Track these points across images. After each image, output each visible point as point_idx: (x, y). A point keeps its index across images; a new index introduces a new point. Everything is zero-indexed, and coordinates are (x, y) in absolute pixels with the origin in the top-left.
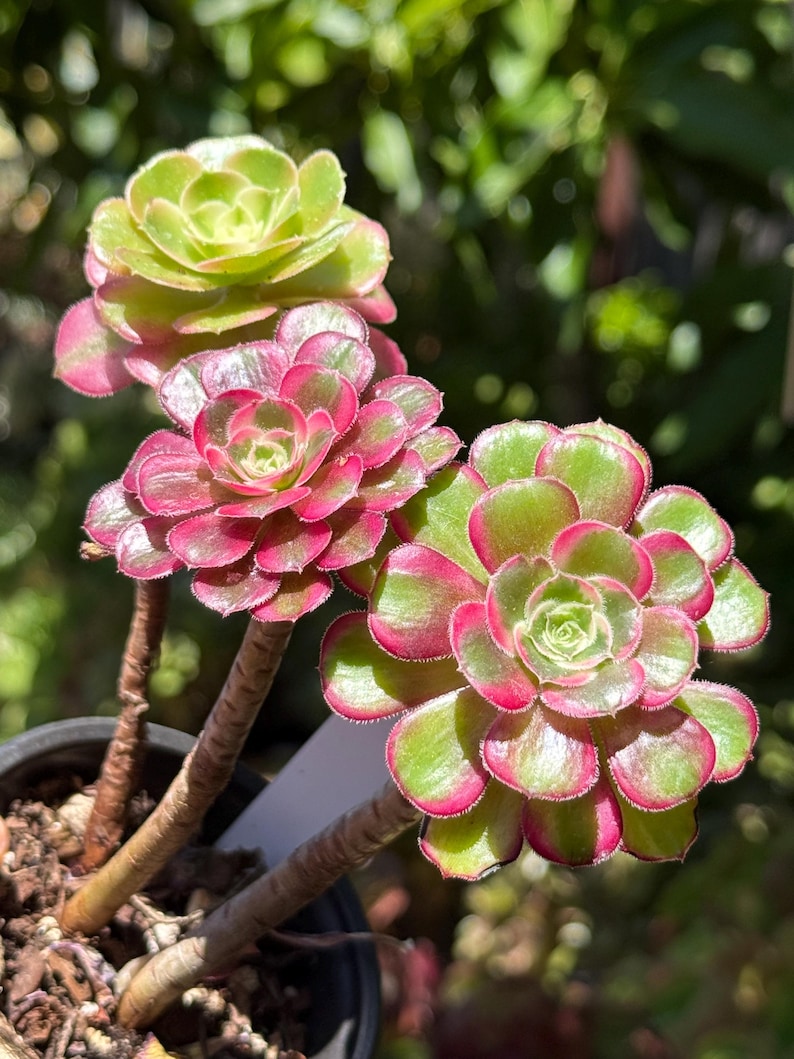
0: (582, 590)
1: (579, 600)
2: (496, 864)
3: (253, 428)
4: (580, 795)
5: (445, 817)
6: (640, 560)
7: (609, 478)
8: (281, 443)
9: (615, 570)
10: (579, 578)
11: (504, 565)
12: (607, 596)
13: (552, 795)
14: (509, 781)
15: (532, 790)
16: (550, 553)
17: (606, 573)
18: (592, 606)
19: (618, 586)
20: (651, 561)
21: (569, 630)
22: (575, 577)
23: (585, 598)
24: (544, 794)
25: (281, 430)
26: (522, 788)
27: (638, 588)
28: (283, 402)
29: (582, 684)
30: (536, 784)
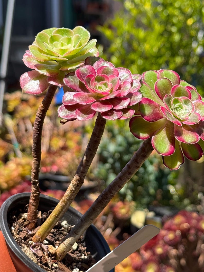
0: (179, 100)
1: (179, 102)
2: (180, 165)
3: (96, 82)
4: (198, 141)
5: (170, 155)
6: (187, 92)
7: (173, 78)
8: (103, 84)
9: (184, 95)
10: (178, 98)
11: (165, 97)
12: (184, 101)
13: (193, 143)
14: (184, 142)
15: (189, 143)
16: (171, 93)
17: (183, 96)
18: (182, 104)
19: (186, 98)
20: (190, 91)
21: (179, 110)
22: (177, 98)
23: (180, 102)
24: (192, 143)
25: (103, 81)
26: (187, 142)
27: (189, 98)
28: (102, 75)
29: (188, 119)
30: (189, 141)
